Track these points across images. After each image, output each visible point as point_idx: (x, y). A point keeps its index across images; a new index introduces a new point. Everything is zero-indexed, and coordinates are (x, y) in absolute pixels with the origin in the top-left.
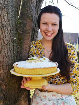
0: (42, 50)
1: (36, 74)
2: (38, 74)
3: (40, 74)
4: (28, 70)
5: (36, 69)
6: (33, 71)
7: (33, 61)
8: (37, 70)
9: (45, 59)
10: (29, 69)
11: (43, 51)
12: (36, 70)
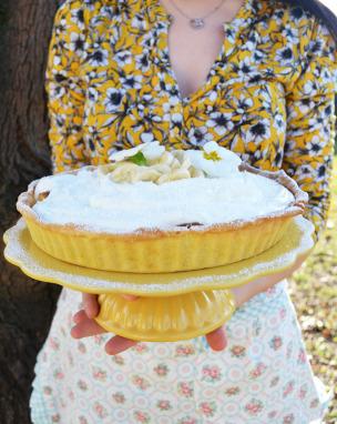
0: (160, 27)
1: (160, 268)
2: (176, 266)
3: (194, 264)
4: (103, 242)
5: (160, 234)
6: (140, 248)
7: (142, 170)
8: (170, 241)
9: (214, 156)
10: (112, 239)
11: (164, 31)
12: (159, 245)
